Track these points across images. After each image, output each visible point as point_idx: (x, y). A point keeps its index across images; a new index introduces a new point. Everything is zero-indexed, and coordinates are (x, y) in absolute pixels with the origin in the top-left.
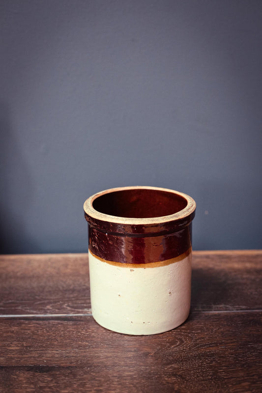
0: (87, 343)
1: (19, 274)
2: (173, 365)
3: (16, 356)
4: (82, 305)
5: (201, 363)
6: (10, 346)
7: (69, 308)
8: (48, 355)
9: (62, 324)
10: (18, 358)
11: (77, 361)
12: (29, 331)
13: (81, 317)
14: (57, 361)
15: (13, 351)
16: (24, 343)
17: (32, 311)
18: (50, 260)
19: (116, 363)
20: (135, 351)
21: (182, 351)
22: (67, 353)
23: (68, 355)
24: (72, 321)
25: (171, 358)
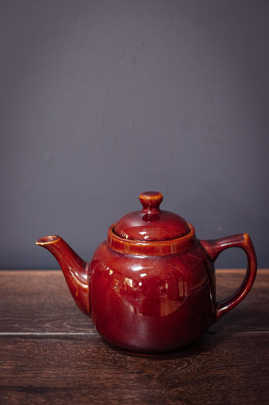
0: (86, 364)
1: (18, 291)
2: (179, 389)
3: (8, 375)
4: (84, 323)
5: (210, 386)
6: (3, 365)
7: (69, 326)
8: (43, 376)
9: (60, 343)
10: (12, 378)
11: (75, 382)
12: (24, 350)
13: (82, 335)
14: (53, 382)
15: (7, 370)
16: (19, 362)
17: (29, 329)
18: (52, 276)
19: (117, 385)
20: (138, 372)
21: (190, 374)
22: (64, 373)
23: (65, 375)
24: (72, 340)
25: (177, 381)
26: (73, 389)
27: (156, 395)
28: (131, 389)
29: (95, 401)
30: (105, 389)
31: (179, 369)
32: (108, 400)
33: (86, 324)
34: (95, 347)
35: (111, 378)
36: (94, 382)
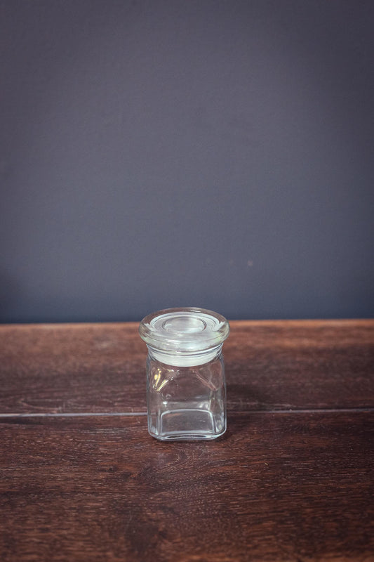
0: (41, 458)
2: (163, 493)
4: (46, 400)
5: (207, 490)
7: (25, 404)
9: (9, 428)
11: (22, 484)
13: (41, 418)
19: (78, 488)
20: (110, 470)
21: (182, 471)
22: (10, 472)
23: (9, 474)
24: (27, 424)
25: (162, 482)
26: (18, 494)
27: (130, 502)
28: (97, 494)
29: (45, 511)
30: (62, 493)
31: (169, 464)
32: (64, 509)
33: (50, 400)
34: (57, 434)
35: (73, 479)
36: (48, 484)
